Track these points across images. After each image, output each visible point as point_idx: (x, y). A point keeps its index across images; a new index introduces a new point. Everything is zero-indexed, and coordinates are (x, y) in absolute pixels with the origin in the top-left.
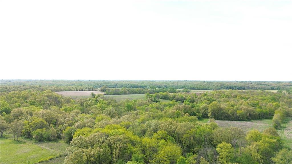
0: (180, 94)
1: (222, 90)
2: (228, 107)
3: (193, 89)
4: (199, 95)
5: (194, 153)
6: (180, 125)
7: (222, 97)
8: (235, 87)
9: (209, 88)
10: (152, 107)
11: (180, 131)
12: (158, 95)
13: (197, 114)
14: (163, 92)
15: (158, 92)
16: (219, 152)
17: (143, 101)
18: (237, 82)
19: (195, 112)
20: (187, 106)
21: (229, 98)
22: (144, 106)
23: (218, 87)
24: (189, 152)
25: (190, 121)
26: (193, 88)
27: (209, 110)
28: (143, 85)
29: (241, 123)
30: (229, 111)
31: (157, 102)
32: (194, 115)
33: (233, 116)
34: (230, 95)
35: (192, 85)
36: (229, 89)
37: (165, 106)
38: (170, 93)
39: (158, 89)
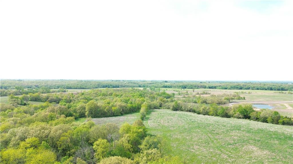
0: (55, 94)
1: (99, 89)
2: (104, 104)
3: (70, 88)
4: (76, 95)
6: (54, 128)
7: (99, 95)
8: (111, 85)
9: (86, 87)
10: (18, 111)
11: (55, 135)
12: (26, 96)
13: (74, 114)
14: (33, 93)
15: (27, 93)
16: (95, 150)
17: (4, 105)
18: (113, 81)
19: (72, 113)
20: (63, 106)
21: (105, 96)
22: (7, 111)
23: (95, 86)
25: (67, 122)
26: (70, 87)
27: (86, 109)
28: (5, 85)
29: (116, 119)
30: (105, 108)
31: (25, 104)
32: (71, 115)
33: (109, 113)
34: (106, 93)
35: (69, 84)
36: (105, 88)
37: (36, 109)
38: (43, 93)
39: (26, 90)
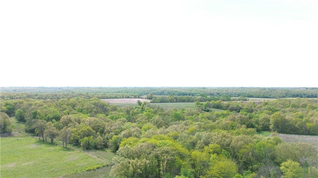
0: (236, 103)
1: (288, 98)
2: (295, 118)
3: (252, 97)
4: (259, 104)
5: (252, 171)
6: (235, 138)
7: (288, 107)
8: (304, 94)
9: (270, 96)
10: (202, 117)
11: (236, 145)
12: (209, 103)
13: (257, 126)
14: (215, 101)
15: (210, 100)
16: (283, 171)
17: (192, 110)
18: (307, 88)
19: (254, 124)
20: (243, 116)
21: (297, 108)
22: (194, 116)
23: (282, 95)
24: (247, 169)
25: (248, 134)
26: (252, 95)
27: (271, 122)
28: (193, 92)
29: (312, 138)
30: (296, 123)
31: (208, 111)
32: (252, 126)
33: (301, 130)
34: (297, 104)
35: (250, 92)
36: (296, 97)
37: (218, 116)
38: (223, 101)
39: (209, 97)
